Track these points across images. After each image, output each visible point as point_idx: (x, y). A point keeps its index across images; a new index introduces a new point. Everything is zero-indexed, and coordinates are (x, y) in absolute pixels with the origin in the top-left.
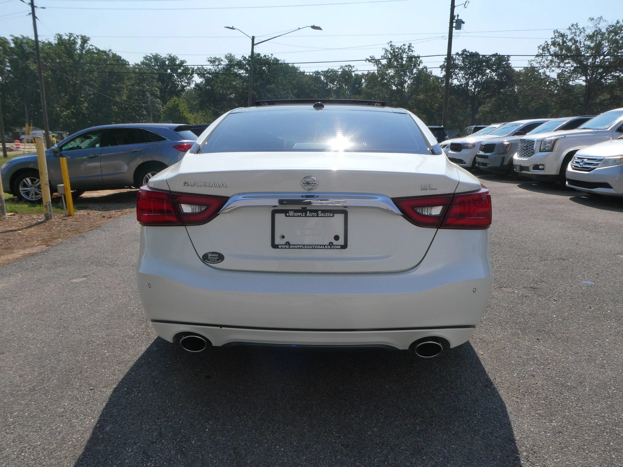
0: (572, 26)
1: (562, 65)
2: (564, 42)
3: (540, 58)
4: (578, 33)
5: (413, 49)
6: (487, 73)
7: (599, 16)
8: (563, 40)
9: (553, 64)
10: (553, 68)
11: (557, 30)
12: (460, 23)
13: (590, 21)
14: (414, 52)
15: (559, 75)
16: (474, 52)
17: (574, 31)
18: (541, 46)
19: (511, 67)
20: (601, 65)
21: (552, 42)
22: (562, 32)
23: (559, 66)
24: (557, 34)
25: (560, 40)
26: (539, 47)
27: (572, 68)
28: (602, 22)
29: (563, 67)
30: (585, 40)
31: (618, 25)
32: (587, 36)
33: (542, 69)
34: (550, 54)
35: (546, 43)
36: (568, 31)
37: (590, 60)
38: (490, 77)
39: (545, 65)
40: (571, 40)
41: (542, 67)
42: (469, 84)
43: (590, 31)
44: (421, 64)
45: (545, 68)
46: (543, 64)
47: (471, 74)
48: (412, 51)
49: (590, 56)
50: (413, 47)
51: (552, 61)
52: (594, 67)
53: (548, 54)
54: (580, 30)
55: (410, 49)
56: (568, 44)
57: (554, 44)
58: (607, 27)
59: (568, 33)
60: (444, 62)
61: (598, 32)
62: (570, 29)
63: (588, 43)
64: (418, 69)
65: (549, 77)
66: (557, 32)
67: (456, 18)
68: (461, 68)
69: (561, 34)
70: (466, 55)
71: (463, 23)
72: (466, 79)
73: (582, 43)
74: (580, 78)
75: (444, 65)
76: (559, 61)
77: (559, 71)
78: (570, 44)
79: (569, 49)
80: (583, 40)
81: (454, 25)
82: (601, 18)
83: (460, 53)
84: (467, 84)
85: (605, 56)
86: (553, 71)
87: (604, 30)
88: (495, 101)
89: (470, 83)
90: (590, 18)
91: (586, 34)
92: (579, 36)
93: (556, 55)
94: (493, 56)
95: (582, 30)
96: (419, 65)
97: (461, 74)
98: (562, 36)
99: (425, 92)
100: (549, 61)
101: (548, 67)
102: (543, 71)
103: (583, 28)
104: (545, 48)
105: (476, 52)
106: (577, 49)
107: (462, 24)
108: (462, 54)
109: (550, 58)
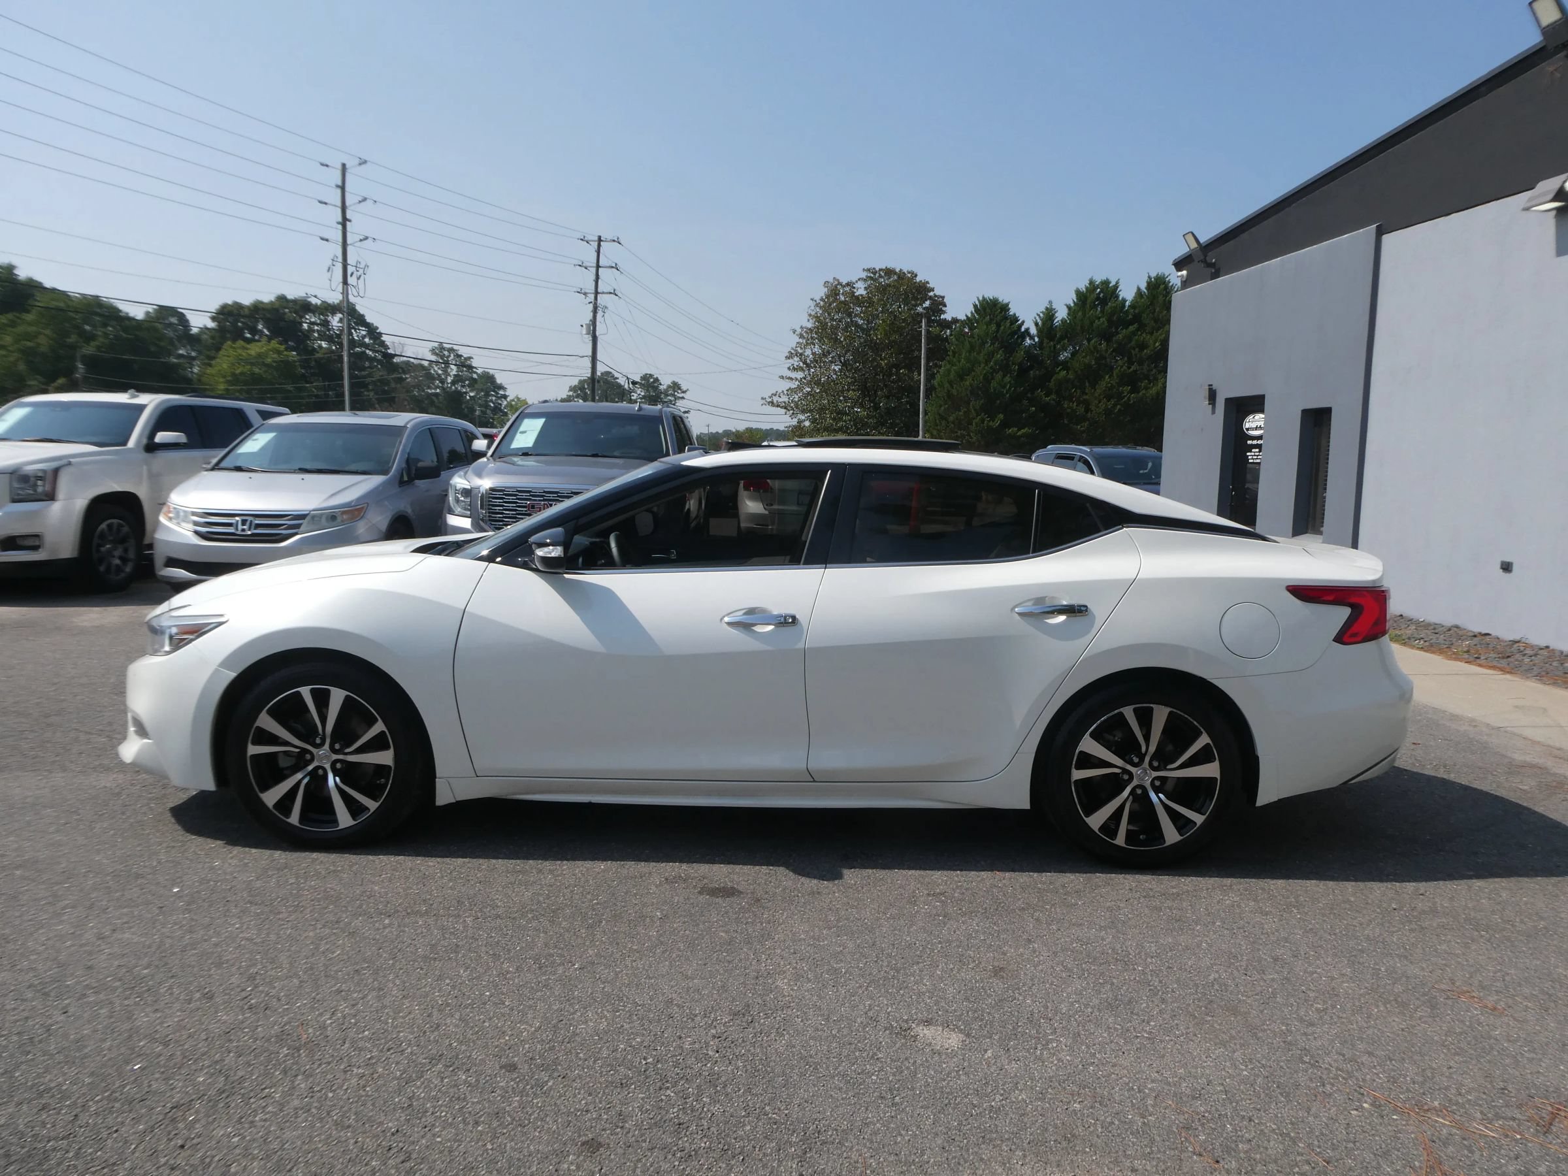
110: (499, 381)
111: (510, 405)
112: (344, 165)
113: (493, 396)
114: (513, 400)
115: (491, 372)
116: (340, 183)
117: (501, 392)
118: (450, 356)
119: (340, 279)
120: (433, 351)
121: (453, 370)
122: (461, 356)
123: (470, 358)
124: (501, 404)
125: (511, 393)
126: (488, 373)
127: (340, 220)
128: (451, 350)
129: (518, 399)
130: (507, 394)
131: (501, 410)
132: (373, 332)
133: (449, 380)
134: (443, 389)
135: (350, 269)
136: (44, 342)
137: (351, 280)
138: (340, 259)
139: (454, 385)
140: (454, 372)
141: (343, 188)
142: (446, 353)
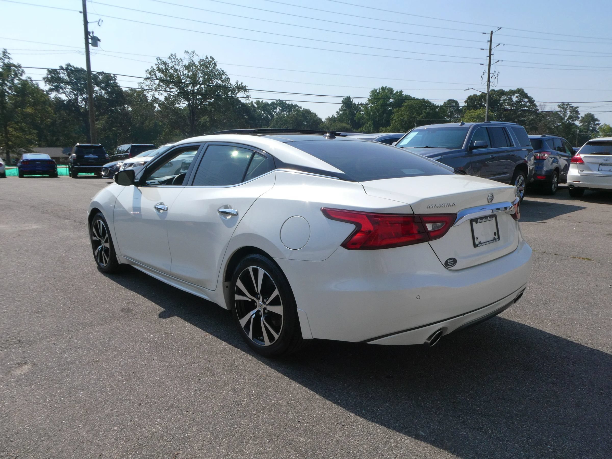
0: (172, 55)
1: (168, 89)
2: (166, 69)
3: (149, 81)
4: (177, 63)
5: (10, 56)
6: (96, 91)
7: (192, 51)
8: (166, 67)
9: (161, 88)
10: (161, 92)
11: (159, 57)
12: (96, 41)
13: (185, 54)
14: (11, 59)
15: (166, 99)
16: (80, 68)
17: (173, 60)
18: (148, 70)
19: (119, 86)
20: (199, 93)
21: (157, 68)
22: (164, 60)
23: (166, 90)
24: (159, 61)
25: (163, 67)
26: (146, 71)
27: (177, 93)
28: (195, 56)
29: (169, 92)
30: (183, 69)
31: (207, 60)
32: (184, 66)
33: (151, 91)
34: (157, 78)
35: (152, 68)
36: (169, 60)
37: (190, 88)
38: (100, 94)
39: (154, 89)
40: (171, 68)
41: (151, 90)
42: (78, 100)
43: (186, 63)
44: (23, 74)
45: (154, 91)
46: (152, 87)
47: (78, 90)
48: (9, 58)
49: (190, 84)
50: (9, 54)
51: (159, 85)
52: (194, 94)
53: (156, 79)
54: (178, 60)
55: (5, 55)
56: (170, 71)
57: (159, 70)
58: (199, 60)
59: (168, 61)
60: (47, 74)
61: (192, 64)
62: (170, 58)
63: (186, 72)
64: (20, 79)
65: (158, 99)
66: (160, 59)
67: (91, 35)
68: (67, 83)
69: (163, 61)
70: (71, 70)
71: (99, 40)
72: (75, 95)
73: (181, 72)
74: (183, 102)
75: (47, 77)
76: (164, 86)
77: (165, 94)
78: (172, 71)
79: (171, 76)
80: (182, 69)
81: (90, 41)
82: (194, 52)
83: (64, 67)
84: (76, 99)
85: (201, 85)
86: (162, 94)
87: (197, 63)
88: (108, 118)
89: (80, 99)
90: (185, 51)
91: (183, 65)
92: (178, 65)
93: (161, 80)
94: (101, 73)
95: (180, 61)
96: (21, 75)
97: (68, 89)
98: (165, 63)
99: (33, 106)
100: (156, 85)
101: (156, 90)
102: (152, 94)
103: (181, 59)
104: (152, 72)
105: (81, 68)
106: (179, 77)
107: (98, 42)
108: (67, 69)
109: (157, 82)
110: (596, 117)
111: (600, 128)
112: (492, 32)
113: (592, 124)
114: (602, 126)
115: (592, 113)
116: (489, 40)
117: (597, 122)
118: (567, 108)
119: (487, 80)
120: (559, 106)
121: (569, 114)
122: (573, 107)
123: (577, 107)
124: (596, 128)
125: (602, 123)
126: (591, 114)
127: (488, 55)
128: (568, 105)
129: (605, 125)
130: (600, 123)
131: (596, 131)
132: (531, 101)
133: (566, 118)
134: (563, 123)
135: (491, 75)
136: (406, 118)
137: (491, 80)
138: (487, 71)
139: (568, 121)
140: (569, 115)
141: (491, 41)
142: (565, 106)
